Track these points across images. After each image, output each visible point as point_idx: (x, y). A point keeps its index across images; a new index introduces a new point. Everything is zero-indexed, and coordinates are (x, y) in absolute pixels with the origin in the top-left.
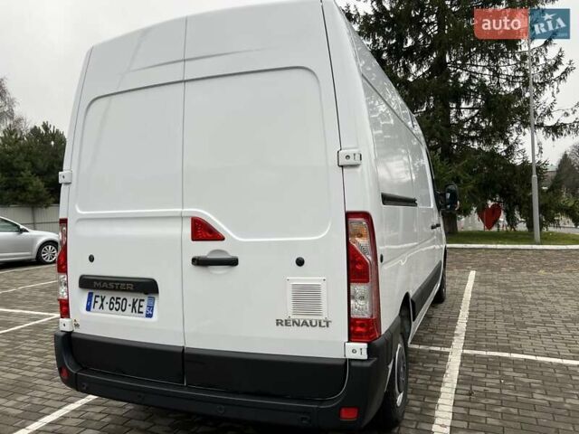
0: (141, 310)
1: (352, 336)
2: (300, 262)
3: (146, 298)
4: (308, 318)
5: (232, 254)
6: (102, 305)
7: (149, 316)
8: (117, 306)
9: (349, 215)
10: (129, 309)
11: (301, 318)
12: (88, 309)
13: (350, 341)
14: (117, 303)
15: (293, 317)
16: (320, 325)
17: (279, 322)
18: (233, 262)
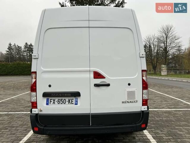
0: (72, 102)
1: (143, 105)
2: (129, 84)
3: (74, 98)
4: (131, 100)
5: (108, 83)
6: (54, 103)
7: (76, 104)
8: (62, 102)
9: (143, 71)
10: (67, 103)
11: (130, 101)
12: (47, 104)
13: (142, 106)
14: (61, 101)
15: (127, 100)
16: (135, 102)
17: (123, 102)
18: (108, 85)
